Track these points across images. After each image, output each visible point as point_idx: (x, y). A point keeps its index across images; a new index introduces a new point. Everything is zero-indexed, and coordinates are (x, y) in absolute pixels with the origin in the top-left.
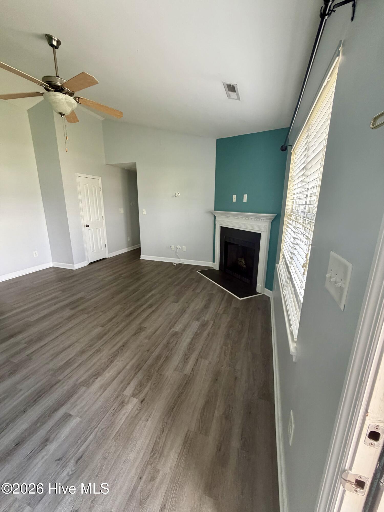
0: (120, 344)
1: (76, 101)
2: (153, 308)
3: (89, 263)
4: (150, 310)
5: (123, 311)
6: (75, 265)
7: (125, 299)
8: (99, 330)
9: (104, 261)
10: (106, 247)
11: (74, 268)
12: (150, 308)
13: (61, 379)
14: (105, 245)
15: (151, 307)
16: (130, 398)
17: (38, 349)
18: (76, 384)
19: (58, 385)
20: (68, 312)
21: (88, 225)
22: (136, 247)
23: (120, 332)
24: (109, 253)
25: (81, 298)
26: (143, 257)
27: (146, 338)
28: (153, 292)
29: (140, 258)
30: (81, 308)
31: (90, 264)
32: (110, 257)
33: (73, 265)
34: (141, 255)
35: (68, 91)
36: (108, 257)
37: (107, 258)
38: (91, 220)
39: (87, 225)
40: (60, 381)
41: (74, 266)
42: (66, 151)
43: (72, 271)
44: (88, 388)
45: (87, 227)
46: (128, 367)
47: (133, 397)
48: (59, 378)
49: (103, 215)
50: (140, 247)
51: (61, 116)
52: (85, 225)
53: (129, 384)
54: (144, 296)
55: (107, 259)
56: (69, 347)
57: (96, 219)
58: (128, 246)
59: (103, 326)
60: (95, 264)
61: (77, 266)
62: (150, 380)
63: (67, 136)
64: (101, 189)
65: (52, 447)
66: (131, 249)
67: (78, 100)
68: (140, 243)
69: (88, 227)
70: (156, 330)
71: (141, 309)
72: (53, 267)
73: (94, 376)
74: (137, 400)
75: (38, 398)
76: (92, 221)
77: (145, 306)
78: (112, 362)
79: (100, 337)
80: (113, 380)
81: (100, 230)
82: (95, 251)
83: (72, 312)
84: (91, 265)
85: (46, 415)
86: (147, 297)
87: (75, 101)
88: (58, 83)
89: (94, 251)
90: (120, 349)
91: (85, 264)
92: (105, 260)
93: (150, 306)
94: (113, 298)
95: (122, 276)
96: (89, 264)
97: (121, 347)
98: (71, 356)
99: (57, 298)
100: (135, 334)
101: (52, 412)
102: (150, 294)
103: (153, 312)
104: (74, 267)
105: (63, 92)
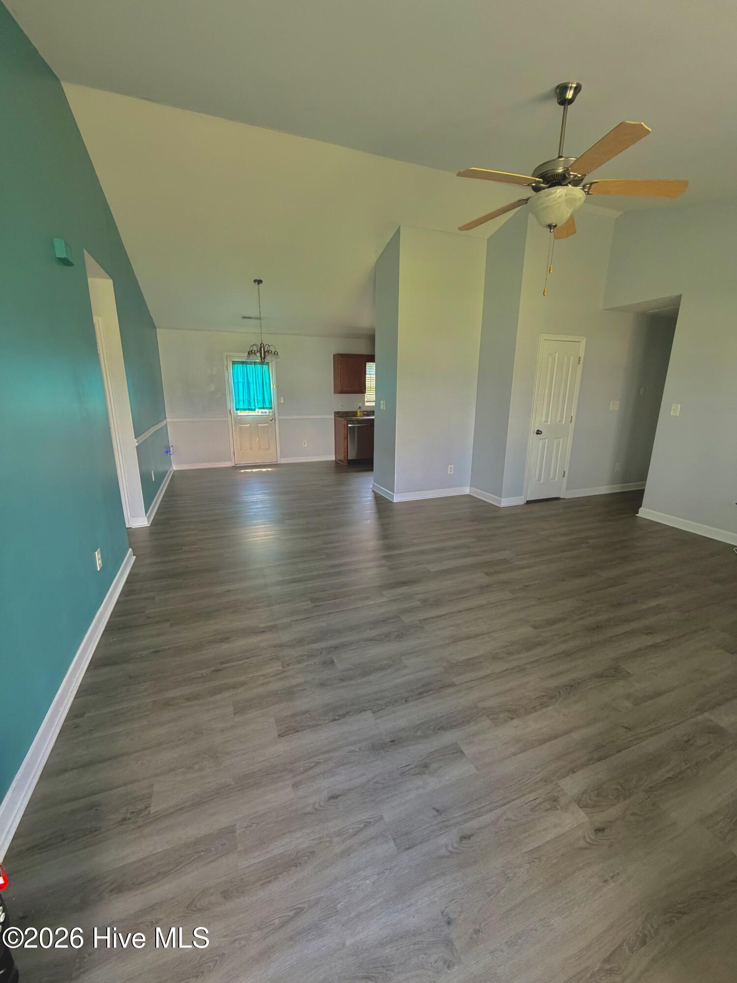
0: (565, 679)
1: (585, 191)
2: (658, 639)
3: (527, 501)
4: (649, 640)
5: (580, 616)
6: (503, 499)
7: (588, 592)
8: (526, 631)
9: (554, 502)
10: (564, 476)
11: (500, 504)
12: (647, 634)
13: (457, 683)
14: (564, 472)
15: (650, 633)
16: (570, 802)
17: (433, 618)
18: (477, 707)
19: (451, 690)
20: (480, 578)
21: (540, 430)
22: (631, 487)
23: (567, 654)
24: (567, 489)
25: (505, 561)
26: (644, 513)
27: (628, 697)
28: (661, 601)
29: (638, 513)
30: (502, 577)
31: (529, 502)
32: (567, 497)
33: (500, 498)
34: (640, 506)
35: (575, 176)
36: (564, 497)
37: (561, 497)
38: (547, 421)
39: (538, 431)
40: (453, 685)
41: (501, 500)
42: (544, 294)
43: (497, 509)
44: (496, 725)
45: (537, 434)
46: (576, 736)
47: (578, 805)
48: (454, 680)
49: (573, 414)
50: (642, 488)
51: (549, 230)
52: (535, 432)
53: (574, 772)
54: (635, 602)
55: (561, 501)
56: (476, 636)
57: (558, 420)
58: (613, 482)
59: (535, 627)
60: (537, 505)
61: (505, 502)
62: (625, 799)
63: (552, 266)
64: (581, 362)
65: (432, 783)
66: (617, 489)
67: (588, 189)
68: (645, 479)
69: (539, 435)
70: (658, 694)
71: (627, 628)
72: (469, 496)
73: (509, 711)
74: (586, 819)
75: (424, 692)
76: (549, 423)
77: (634, 625)
78: (544, 705)
79: (528, 645)
80: (543, 742)
81: (561, 442)
82: (542, 481)
83: (486, 580)
84: (530, 505)
85: (431, 726)
86: (644, 607)
87: (583, 192)
88: (559, 170)
89: (540, 480)
90: (564, 689)
91: (520, 501)
92: (558, 502)
93: (650, 631)
94: (563, 580)
95: (587, 543)
96: (525, 502)
97: (567, 687)
98: (476, 654)
99: (469, 547)
100: (600, 676)
101: (438, 727)
102: (653, 603)
103: (655, 646)
104: (500, 502)
105: (563, 184)
